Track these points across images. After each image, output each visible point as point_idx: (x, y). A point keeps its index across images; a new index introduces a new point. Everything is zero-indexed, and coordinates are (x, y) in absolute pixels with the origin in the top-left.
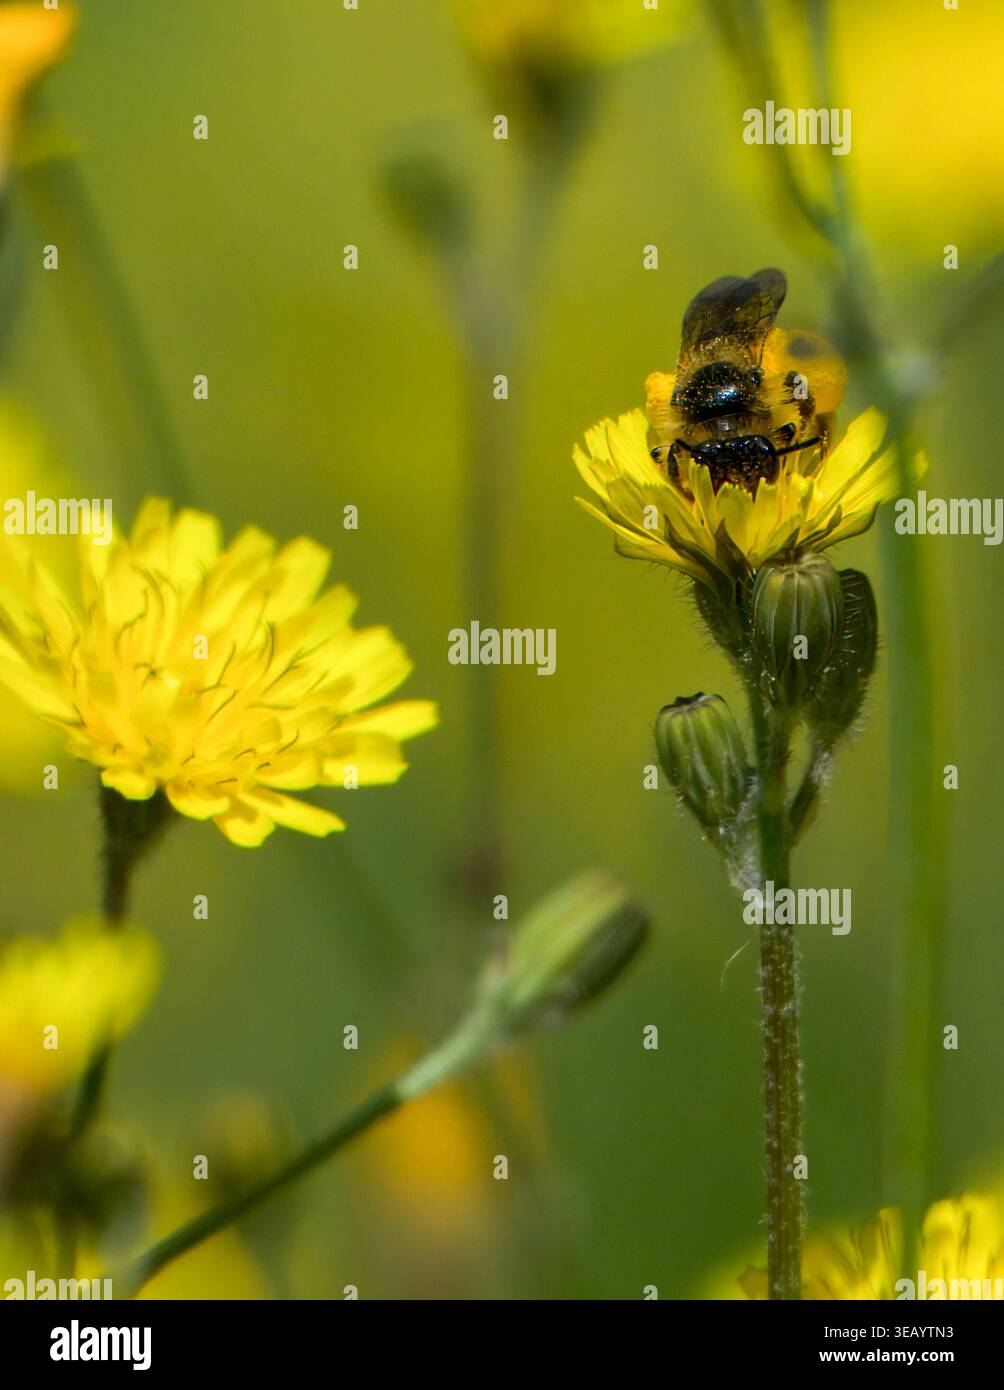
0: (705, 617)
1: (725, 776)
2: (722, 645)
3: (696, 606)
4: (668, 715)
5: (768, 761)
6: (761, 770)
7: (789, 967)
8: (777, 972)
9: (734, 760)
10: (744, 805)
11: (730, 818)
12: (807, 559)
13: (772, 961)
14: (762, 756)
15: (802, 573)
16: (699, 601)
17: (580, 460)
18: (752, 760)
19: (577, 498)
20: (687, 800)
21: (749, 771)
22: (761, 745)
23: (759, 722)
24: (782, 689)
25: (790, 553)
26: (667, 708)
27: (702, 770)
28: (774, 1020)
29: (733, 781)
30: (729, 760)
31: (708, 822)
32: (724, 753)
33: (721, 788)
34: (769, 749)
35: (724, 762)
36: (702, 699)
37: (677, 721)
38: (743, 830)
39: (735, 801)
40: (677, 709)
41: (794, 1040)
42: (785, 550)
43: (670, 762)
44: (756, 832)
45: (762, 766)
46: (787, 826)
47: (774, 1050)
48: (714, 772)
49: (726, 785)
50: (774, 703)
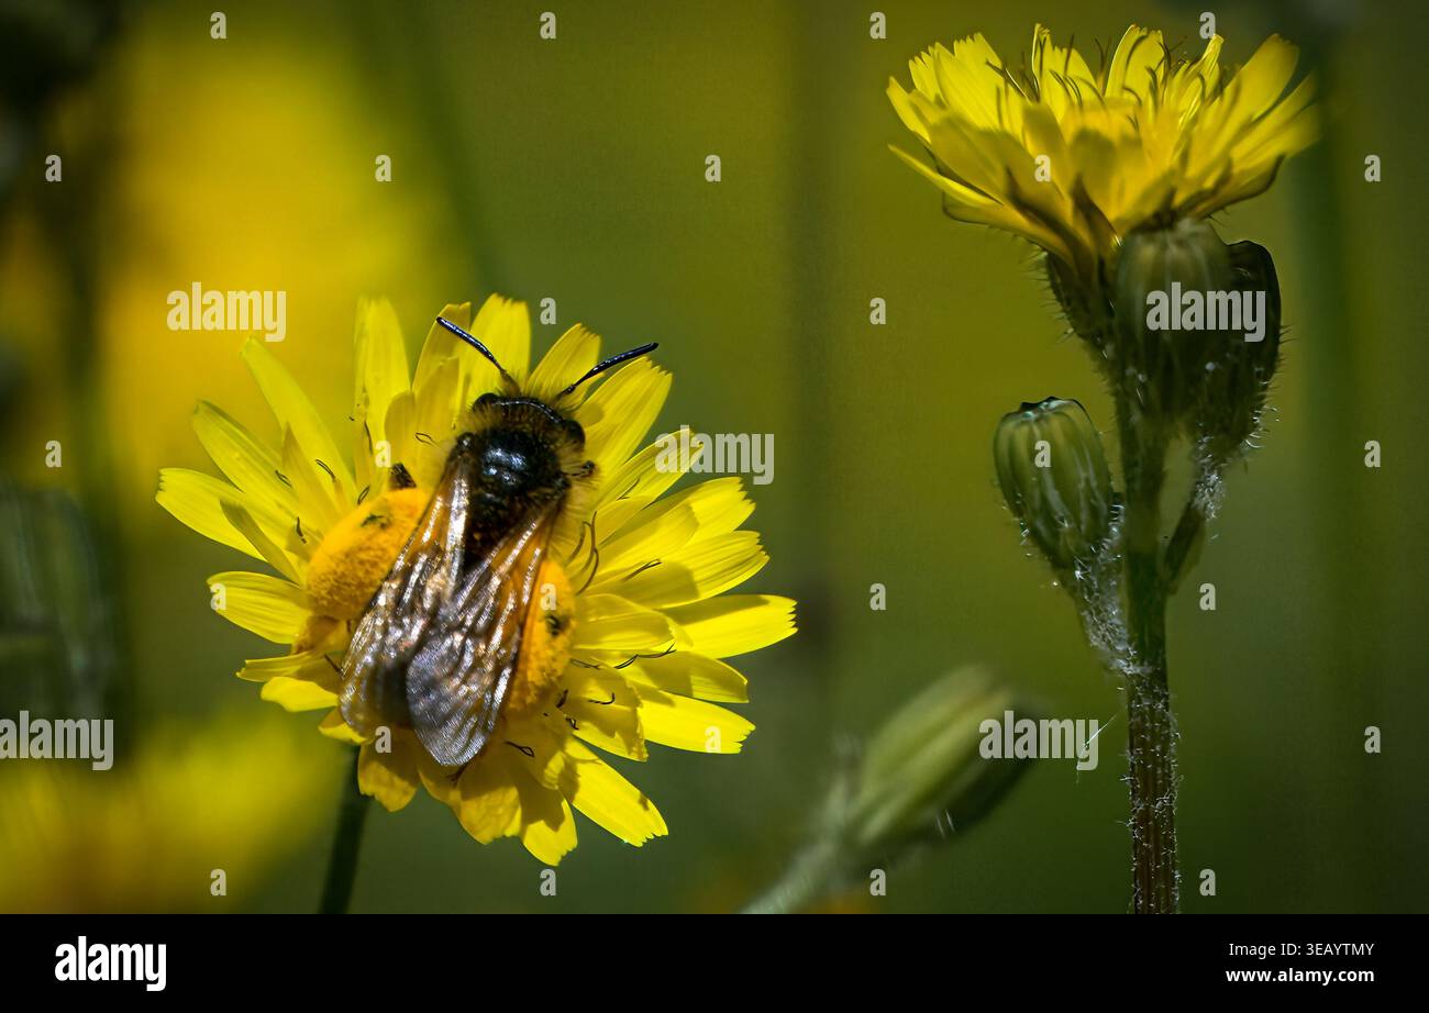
0: (1059, 299)
1: (1083, 504)
2: (1081, 336)
3: (1048, 284)
4: (1011, 425)
5: (1137, 486)
6: (1128, 497)
7: (1163, 752)
8: (1149, 756)
9: (1094, 484)
10: (1107, 543)
11: (1089, 560)
12: (1186, 226)
13: (1143, 743)
14: (1129, 481)
15: (1181, 243)
16: (1052, 278)
17: (896, 94)
18: (1118, 484)
19: (892, 148)
20: (1035, 534)
21: (1117, 498)
22: (1129, 465)
23: (1128, 436)
24: (1154, 392)
25: (1162, 220)
26: (1008, 416)
27: (1054, 496)
28: (1144, 818)
29: (1094, 512)
30: (1087, 481)
31: (1060, 563)
32: (1083, 475)
33: (1078, 522)
34: (1138, 470)
35: (1082, 485)
36: (1054, 404)
37: (1020, 434)
38: (1105, 576)
39: (1097, 535)
40: (1021, 418)
41: (1171, 845)
42: (1157, 215)
43: (1013, 480)
44: (1123, 576)
45: (1130, 490)
46: (1163, 571)
47: (1144, 860)
48: (1068, 498)
49: (1084, 516)
50: (1146, 409)
